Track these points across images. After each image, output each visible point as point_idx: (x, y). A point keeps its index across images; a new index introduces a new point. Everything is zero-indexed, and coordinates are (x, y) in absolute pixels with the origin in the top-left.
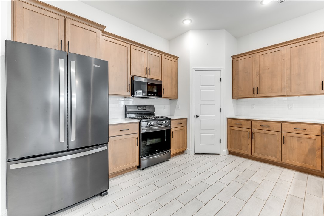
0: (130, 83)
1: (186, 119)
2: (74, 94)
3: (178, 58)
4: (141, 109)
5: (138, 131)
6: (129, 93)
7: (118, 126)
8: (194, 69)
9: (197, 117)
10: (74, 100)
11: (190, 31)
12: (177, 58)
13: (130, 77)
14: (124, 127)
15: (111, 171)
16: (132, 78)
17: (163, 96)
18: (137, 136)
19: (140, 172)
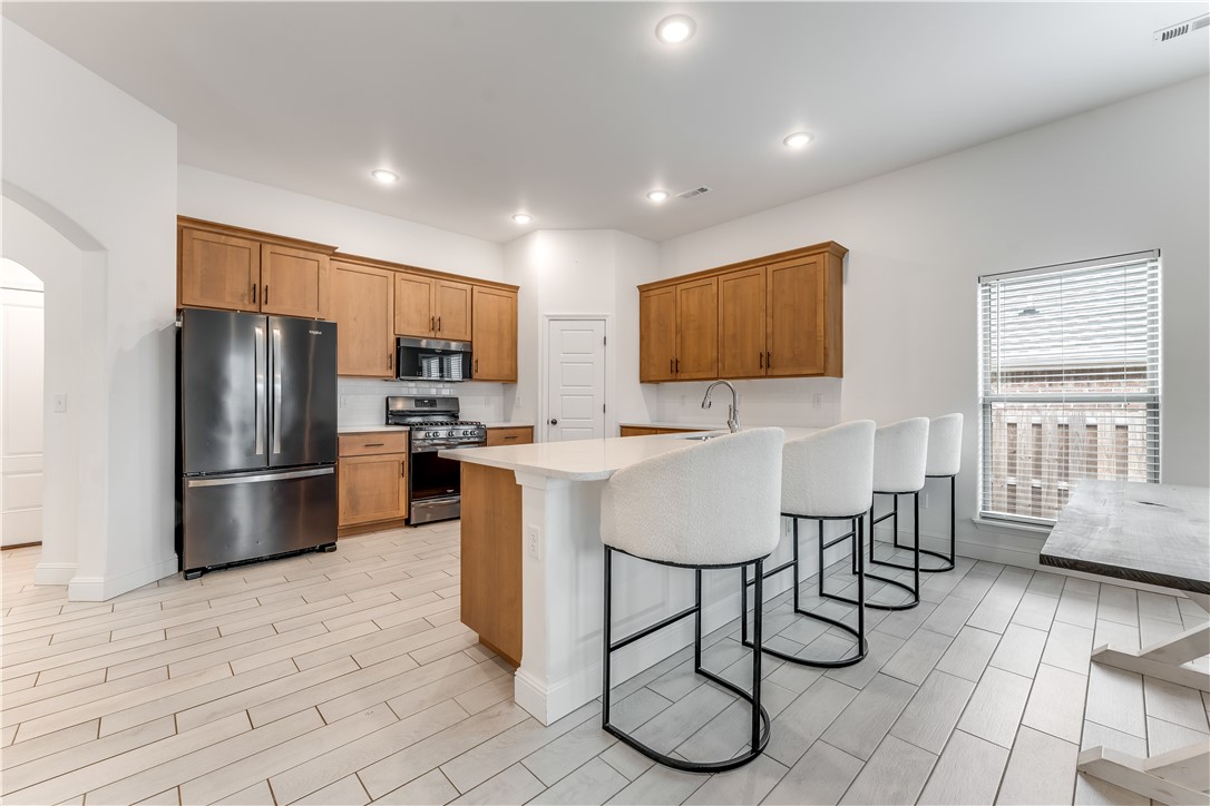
0: (392, 350)
1: (532, 427)
2: (278, 376)
3: (517, 288)
4: (425, 405)
5: (404, 448)
6: (392, 373)
7: (362, 437)
8: (547, 316)
9: (554, 422)
10: (278, 387)
11: (539, 231)
12: (515, 289)
13: (392, 339)
14: (374, 440)
15: (344, 520)
16: (398, 340)
17: (475, 376)
18: (404, 457)
19: (408, 530)
